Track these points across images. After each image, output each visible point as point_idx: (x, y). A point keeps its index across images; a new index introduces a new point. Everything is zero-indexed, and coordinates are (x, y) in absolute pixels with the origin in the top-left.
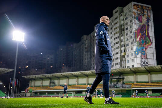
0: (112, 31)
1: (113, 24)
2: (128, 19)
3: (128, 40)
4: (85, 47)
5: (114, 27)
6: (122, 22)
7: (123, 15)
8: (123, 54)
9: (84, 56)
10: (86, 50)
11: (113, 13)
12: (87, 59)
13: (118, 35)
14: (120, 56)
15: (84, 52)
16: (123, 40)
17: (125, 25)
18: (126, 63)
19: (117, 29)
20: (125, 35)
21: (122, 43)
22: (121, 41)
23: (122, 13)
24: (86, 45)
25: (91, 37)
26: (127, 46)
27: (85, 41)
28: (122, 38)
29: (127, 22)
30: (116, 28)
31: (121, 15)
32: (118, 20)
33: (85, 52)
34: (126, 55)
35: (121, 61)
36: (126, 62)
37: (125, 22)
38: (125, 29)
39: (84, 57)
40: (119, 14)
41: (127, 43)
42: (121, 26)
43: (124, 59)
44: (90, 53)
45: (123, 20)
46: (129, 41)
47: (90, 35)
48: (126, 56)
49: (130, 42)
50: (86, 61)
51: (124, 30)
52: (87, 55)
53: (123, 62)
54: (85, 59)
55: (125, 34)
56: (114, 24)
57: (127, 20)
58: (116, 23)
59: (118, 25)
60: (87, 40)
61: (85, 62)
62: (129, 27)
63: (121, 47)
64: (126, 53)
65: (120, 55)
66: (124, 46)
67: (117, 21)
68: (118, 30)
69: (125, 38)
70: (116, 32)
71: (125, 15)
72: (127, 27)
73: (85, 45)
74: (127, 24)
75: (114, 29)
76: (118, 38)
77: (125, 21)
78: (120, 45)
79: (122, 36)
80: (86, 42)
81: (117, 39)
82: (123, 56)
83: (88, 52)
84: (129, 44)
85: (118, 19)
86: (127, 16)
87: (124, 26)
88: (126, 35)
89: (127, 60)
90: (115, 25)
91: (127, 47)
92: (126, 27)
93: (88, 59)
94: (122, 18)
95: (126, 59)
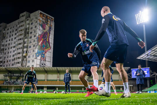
0: (17, 32)
1: (18, 26)
2: (33, 25)
3: (31, 42)
5: (19, 29)
6: (28, 26)
8: (24, 55)
11: (20, 16)
13: (22, 36)
14: (21, 56)
16: (27, 42)
17: (30, 29)
19: (21, 31)
20: (29, 38)
21: (26, 45)
22: (24, 43)
23: (29, 18)
26: (29, 48)
28: (26, 40)
30: (21, 30)
31: (28, 20)
32: (24, 23)
35: (23, 60)
36: (27, 62)
38: (30, 32)
40: (26, 19)
41: (29, 45)
42: (26, 29)
43: (25, 59)
45: (29, 24)
46: (32, 43)
48: (27, 57)
51: (28, 33)
55: (29, 37)
57: (32, 25)
58: (22, 26)
59: (23, 28)
62: (33, 32)
63: (24, 48)
64: (28, 54)
66: (27, 48)
69: (28, 41)
71: (31, 21)
74: (32, 28)
76: (22, 39)
77: (30, 26)
78: (23, 46)
79: (26, 38)
81: (20, 40)
82: (24, 56)
84: (32, 47)
85: (25, 22)
86: (33, 21)
87: (29, 29)
88: (30, 38)
91: (29, 49)
92: (30, 31)
94: (28, 22)
95: (27, 59)
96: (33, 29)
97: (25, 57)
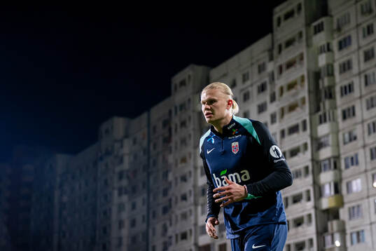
0: (268, 99)
1: (271, 67)
2: (354, 46)
3: (353, 138)
4: (118, 169)
5: (281, 82)
6: (322, 60)
7: (325, 27)
8: (326, 203)
9: (115, 209)
10: (125, 183)
11: (275, 18)
12: (127, 224)
13: (303, 114)
14: (313, 212)
15: (116, 193)
16: (330, 140)
17: (337, 73)
18: (348, 244)
19: (293, 91)
20: (340, 119)
21: (325, 153)
22: (318, 144)
23: (324, 19)
24: (127, 160)
25: (149, 125)
26: (347, 167)
27: (121, 141)
28: (323, 130)
29: (345, 59)
30: (291, 86)
31: (319, 29)
32: (299, 48)
33: (120, 194)
34: (347, 206)
35: (322, 232)
36: (348, 237)
37: (339, 57)
38: (338, 89)
39: (114, 217)
40: (308, 25)
41: (347, 151)
42: (317, 76)
43: (334, 225)
44: (145, 196)
45: (328, 49)
46: (359, 142)
47: (145, 116)
48: (344, 214)
49: (364, 146)
50: (125, 232)
51: (330, 95)
52: (128, 207)
53: (328, 238)
54: (121, 224)
55: (339, 113)
56: (281, 70)
57: (345, 51)
58: (290, 65)
59: (301, 71)
60: (126, 136)
61: (120, 239)
62: (358, 83)
63: (320, 171)
64: (346, 200)
65: (316, 208)
66: (336, 166)
67: (297, 53)
68: (300, 96)
69: (338, 132)
70: (292, 101)
71: (339, 29)
72: (346, 83)
73: (121, 161)
74: (346, 67)
75: (282, 89)
76: (305, 129)
77: (337, 54)
78: (314, 160)
79: (323, 120)
80: (127, 148)
81: (295, 136)
82: (327, 211)
83: (133, 191)
84: (361, 159)
85: (304, 44)
86: (349, 30)
87: (331, 74)
88: (344, 117)
89: (348, 232)
90: (285, 73)
91: (346, 173)
92: (340, 81)
93: (133, 223)
94: (320, 39)
95: (343, 223)
96: (355, 69)
97: (333, 214)
